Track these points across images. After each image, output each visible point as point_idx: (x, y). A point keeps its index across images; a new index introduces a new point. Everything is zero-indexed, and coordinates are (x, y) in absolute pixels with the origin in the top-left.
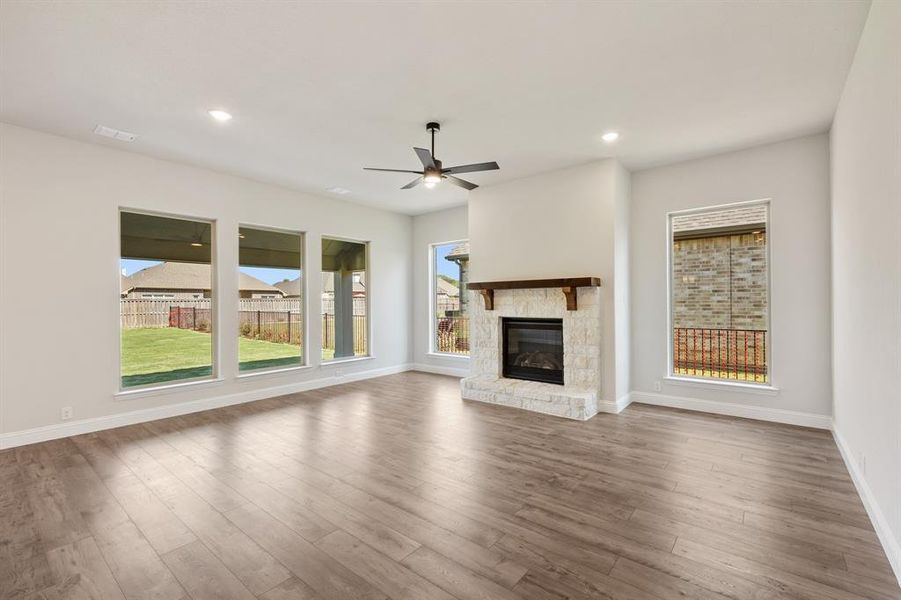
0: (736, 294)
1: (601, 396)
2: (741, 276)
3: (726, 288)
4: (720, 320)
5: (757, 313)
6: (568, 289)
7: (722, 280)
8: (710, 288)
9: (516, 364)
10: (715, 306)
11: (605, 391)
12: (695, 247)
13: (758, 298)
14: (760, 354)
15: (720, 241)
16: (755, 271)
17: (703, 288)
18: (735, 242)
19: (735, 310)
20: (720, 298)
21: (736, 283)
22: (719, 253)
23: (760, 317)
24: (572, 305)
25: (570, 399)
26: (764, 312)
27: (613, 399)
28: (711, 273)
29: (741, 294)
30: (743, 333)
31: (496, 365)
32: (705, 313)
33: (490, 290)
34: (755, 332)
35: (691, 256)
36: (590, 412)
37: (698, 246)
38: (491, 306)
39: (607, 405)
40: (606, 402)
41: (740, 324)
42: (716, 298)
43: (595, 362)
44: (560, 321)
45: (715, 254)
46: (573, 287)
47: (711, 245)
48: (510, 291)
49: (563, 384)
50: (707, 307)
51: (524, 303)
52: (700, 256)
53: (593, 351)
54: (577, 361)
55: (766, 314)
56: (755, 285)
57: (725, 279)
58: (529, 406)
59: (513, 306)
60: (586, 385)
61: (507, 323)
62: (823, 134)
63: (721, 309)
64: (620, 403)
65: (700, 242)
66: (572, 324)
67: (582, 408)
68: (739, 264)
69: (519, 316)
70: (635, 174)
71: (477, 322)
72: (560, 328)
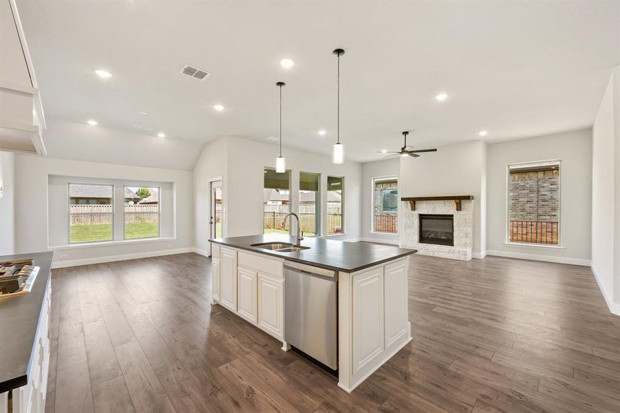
0: (541, 203)
1: (473, 251)
2: (543, 193)
3: (535, 199)
4: (531, 217)
5: (553, 213)
6: (458, 201)
7: (532, 195)
8: (526, 199)
9: (426, 236)
10: (528, 209)
11: (475, 248)
12: (516, 177)
13: (554, 205)
14: (555, 236)
15: (531, 174)
16: (552, 190)
17: (521, 200)
18: (540, 175)
19: (540, 212)
20: (531, 205)
21: (541, 197)
22: (531, 182)
23: (555, 215)
24: (459, 208)
25: (459, 251)
26: (557, 213)
27: (480, 252)
28: (526, 191)
29: (544, 203)
30: (545, 224)
31: (417, 237)
32: (522, 213)
33: (413, 201)
34: (552, 223)
35: (514, 182)
36: (469, 257)
37: (519, 177)
38: (414, 208)
39: (476, 255)
40: (476, 253)
41: (544, 219)
42: (529, 205)
43: (471, 235)
44: (452, 216)
45: (529, 181)
46: (460, 200)
47: (526, 176)
48: (425, 202)
49: (453, 245)
50: (523, 210)
51: (432, 207)
52: (519, 182)
53: (470, 230)
54: (461, 234)
55: (559, 214)
56: (552, 198)
57: (534, 195)
58: (437, 255)
59: (425, 208)
60: (465, 245)
61: (422, 217)
62: (589, 130)
63: (532, 211)
64: (483, 254)
65: (520, 175)
66: (458, 217)
67: (465, 255)
68: (543, 187)
69: (430, 213)
70: (490, 146)
71: (405, 216)
72: (452, 220)
